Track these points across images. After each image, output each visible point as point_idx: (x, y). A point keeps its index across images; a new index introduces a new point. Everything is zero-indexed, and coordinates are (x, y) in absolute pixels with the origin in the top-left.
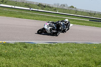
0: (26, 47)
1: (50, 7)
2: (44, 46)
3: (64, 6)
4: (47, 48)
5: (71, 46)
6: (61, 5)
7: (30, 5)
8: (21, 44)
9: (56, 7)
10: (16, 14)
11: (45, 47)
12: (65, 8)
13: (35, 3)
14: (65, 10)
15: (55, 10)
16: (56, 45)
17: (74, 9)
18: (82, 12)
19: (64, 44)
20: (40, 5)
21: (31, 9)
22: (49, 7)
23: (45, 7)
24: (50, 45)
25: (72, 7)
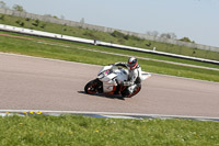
0: (84, 125)
1: (138, 40)
2: (123, 123)
3: (169, 37)
4: (130, 128)
5: (183, 125)
6: (163, 35)
7: (95, 34)
8: (74, 117)
9: (152, 38)
10: (64, 52)
11: (125, 127)
12: (170, 41)
13: (105, 31)
14: (170, 47)
15: (148, 46)
16: (150, 123)
17: (189, 45)
18: (207, 53)
19: (168, 120)
20: (116, 35)
21: (98, 42)
22: (136, 39)
23: (126, 38)
24: (137, 122)
25: (186, 40)
